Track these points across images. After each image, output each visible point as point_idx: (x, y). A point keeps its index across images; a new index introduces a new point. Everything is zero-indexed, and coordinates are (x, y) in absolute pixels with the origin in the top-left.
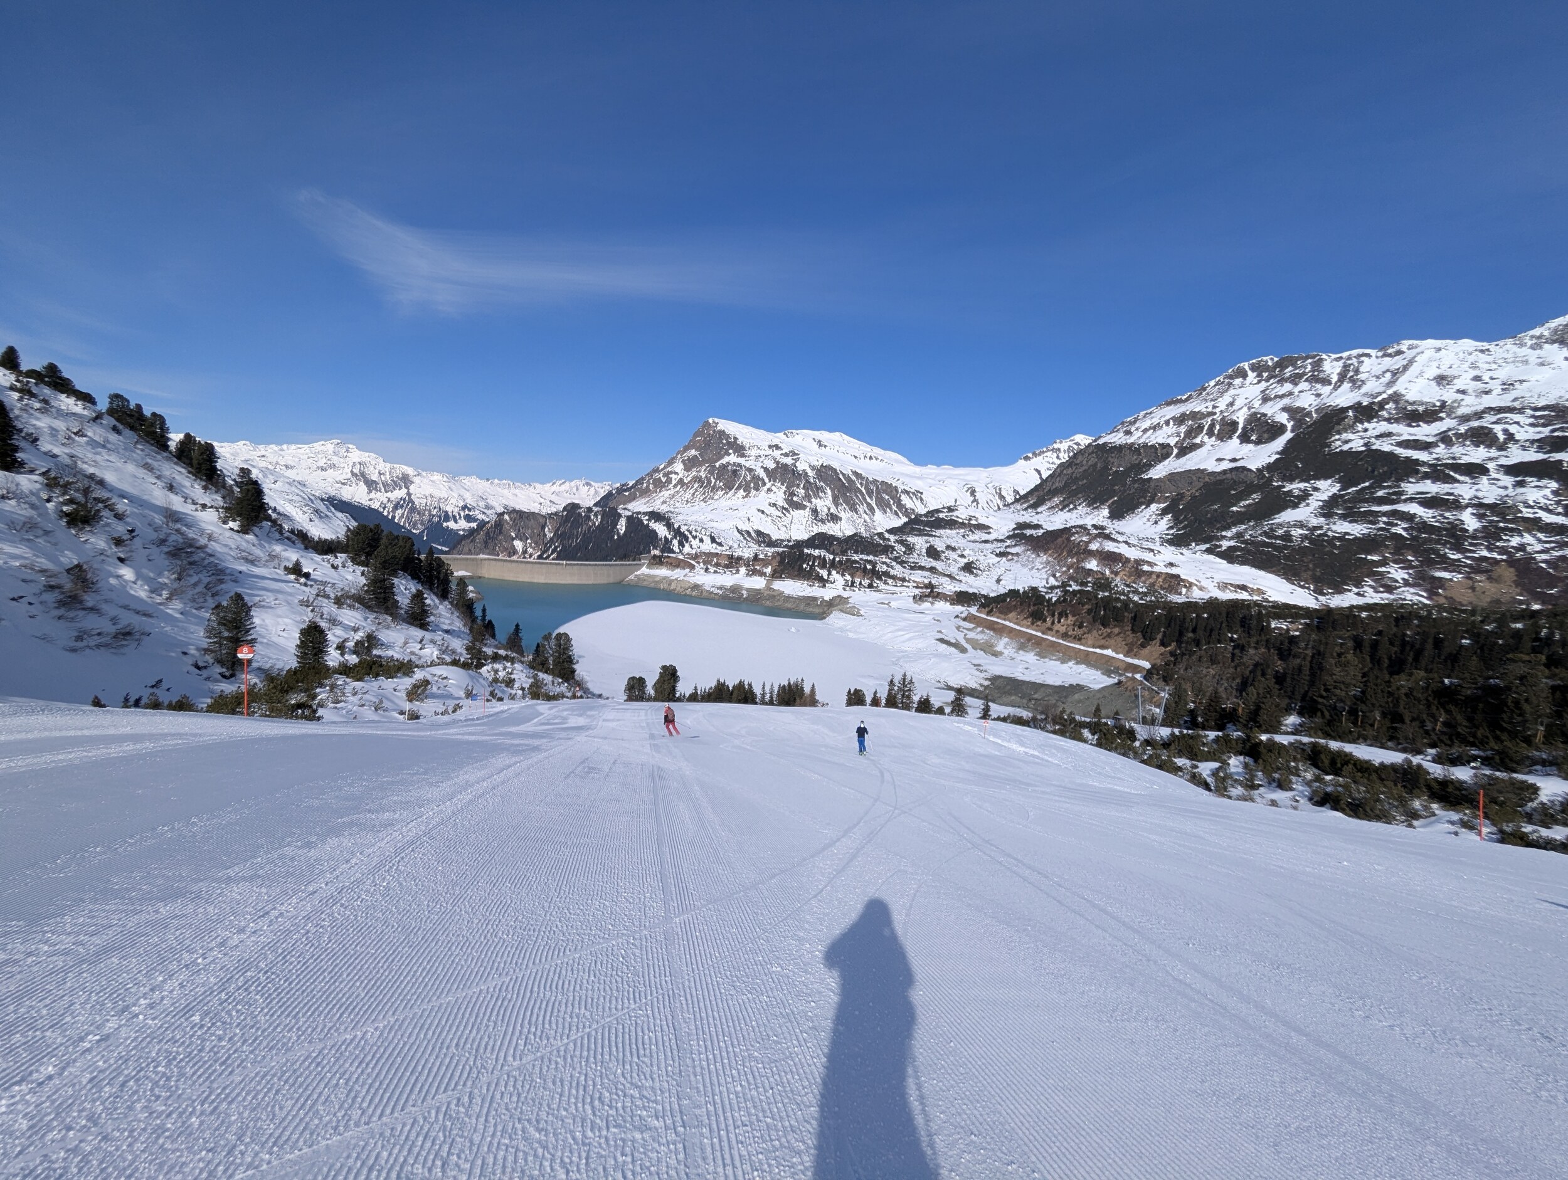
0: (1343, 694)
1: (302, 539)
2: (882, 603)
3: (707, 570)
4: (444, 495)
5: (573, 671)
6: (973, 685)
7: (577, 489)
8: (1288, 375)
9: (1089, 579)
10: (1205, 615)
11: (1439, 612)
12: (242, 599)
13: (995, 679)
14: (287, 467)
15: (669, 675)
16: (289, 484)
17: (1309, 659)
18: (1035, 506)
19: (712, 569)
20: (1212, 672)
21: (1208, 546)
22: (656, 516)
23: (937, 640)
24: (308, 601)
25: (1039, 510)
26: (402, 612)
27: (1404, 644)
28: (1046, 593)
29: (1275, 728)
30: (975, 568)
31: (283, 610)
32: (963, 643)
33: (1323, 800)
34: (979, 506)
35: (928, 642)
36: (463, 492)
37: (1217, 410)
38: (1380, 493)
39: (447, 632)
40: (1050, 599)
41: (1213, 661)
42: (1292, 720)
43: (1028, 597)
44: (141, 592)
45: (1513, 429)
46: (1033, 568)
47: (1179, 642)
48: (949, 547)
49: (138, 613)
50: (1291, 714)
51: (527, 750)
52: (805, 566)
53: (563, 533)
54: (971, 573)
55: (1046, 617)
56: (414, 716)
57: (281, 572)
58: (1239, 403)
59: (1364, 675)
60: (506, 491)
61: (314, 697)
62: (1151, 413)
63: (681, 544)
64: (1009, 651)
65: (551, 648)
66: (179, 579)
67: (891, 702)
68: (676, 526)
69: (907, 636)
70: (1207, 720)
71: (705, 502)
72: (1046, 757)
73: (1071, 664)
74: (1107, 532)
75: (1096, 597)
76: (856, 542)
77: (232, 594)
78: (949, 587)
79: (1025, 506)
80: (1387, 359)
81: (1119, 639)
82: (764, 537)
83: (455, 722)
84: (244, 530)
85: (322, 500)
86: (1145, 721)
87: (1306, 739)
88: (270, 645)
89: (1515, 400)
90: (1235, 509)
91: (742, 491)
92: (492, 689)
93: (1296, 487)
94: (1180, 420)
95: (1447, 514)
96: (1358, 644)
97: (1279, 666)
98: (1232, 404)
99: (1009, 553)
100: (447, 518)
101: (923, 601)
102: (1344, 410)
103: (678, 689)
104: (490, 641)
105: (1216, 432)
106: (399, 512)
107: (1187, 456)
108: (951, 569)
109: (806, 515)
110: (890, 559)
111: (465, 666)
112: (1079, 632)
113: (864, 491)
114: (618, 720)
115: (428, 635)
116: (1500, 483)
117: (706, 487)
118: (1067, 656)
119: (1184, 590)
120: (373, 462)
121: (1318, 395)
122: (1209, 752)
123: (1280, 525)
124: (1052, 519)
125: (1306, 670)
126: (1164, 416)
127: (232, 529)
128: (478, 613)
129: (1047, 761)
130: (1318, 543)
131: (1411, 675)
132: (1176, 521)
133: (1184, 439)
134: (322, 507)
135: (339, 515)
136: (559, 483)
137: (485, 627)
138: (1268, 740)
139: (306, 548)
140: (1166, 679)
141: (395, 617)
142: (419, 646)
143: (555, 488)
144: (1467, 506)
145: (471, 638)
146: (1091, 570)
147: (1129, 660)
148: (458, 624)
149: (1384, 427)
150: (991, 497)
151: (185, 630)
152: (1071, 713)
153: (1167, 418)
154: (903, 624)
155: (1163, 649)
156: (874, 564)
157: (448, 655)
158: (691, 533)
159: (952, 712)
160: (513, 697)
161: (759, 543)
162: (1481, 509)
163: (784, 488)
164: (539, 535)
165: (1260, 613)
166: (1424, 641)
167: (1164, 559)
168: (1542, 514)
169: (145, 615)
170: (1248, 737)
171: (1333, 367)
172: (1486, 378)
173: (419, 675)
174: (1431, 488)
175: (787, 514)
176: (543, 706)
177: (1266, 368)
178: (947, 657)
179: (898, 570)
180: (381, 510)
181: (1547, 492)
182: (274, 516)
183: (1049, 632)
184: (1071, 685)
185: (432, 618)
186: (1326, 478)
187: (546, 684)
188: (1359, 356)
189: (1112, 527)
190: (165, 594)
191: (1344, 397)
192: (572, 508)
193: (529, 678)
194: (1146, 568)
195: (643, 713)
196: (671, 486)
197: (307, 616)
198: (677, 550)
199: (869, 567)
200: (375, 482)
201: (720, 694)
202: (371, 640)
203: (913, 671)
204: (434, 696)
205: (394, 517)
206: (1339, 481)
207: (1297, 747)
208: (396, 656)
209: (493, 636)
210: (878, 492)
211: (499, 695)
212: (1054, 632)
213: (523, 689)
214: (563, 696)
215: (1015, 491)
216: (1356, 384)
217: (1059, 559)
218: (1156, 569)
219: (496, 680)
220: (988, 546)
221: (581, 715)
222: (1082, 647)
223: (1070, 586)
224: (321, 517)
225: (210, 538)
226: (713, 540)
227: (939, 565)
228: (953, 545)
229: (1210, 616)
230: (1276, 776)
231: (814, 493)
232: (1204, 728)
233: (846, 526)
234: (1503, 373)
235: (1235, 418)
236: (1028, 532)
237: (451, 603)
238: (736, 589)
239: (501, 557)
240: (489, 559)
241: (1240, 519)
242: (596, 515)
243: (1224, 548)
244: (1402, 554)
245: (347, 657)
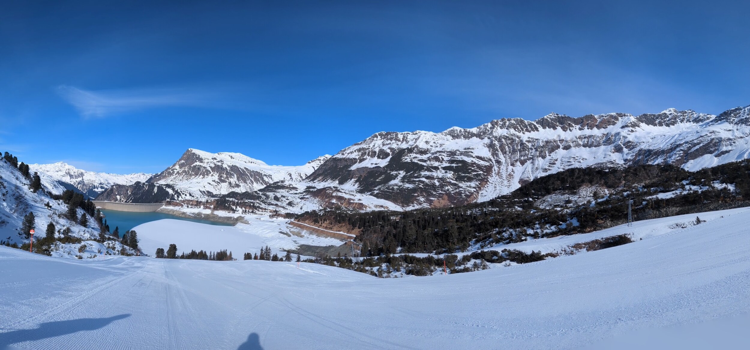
0: (412, 238)
1: (50, 195)
2: (258, 219)
3: (188, 207)
4: (94, 179)
5: (137, 245)
6: (294, 248)
7: (140, 176)
8: (389, 138)
9: (333, 206)
10: (371, 217)
11: (433, 210)
12: (32, 214)
13: (302, 246)
14: (47, 171)
15: (173, 248)
16: (48, 176)
17: (402, 228)
18: (313, 180)
19: (190, 206)
20: (375, 236)
21: (370, 193)
22: (168, 186)
23: (279, 232)
24: (50, 215)
25: (315, 181)
26: (79, 220)
27: (425, 220)
28: (319, 212)
29: (394, 253)
30: (293, 204)
31: (43, 218)
32: (289, 233)
33: (409, 272)
34: (293, 180)
35: (276, 233)
36: (100, 178)
37: (370, 148)
38: (416, 175)
39: (93, 228)
40: (320, 214)
41: (375, 232)
42: (399, 249)
43: (312, 214)
44: (8, 210)
45: (443, 157)
46: (313, 203)
47: (364, 227)
48: (283, 196)
49: (6, 216)
50: (398, 247)
51: (119, 275)
52: (226, 205)
53: (135, 193)
54: (291, 206)
55: (319, 221)
56: (81, 258)
57: (43, 205)
58: (376, 146)
59: (417, 231)
60: (115, 178)
61: (50, 247)
62: (350, 148)
63: (178, 197)
64: (306, 235)
65: (129, 236)
66: (17, 206)
67: (262, 258)
68: (176, 190)
69: (268, 231)
70: (374, 253)
71: (187, 180)
72: (321, 273)
73: (329, 238)
74: (338, 189)
75: (336, 213)
76: (246, 195)
77: (30, 212)
78: (283, 212)
79: (310, 180)
80: (414, 135)
81: (345, 227)
82: (210, 194)
83: (94, 261)
84: (34, 192)
85: (56, 182)
86: (355, 256)
87: (403, 254)
88: (39, 229)
89: (443, 149)
90: (377, 180)
91: (201, 176)
92: (107, 250)
93: (394, 173)
94: (359, 150)
95: (432, 181)
96: (414, 222)
97: (394, 231)
98: (374, 146)
99: (305, 198)
100: (95, 188)
101: (273, 217)
102: (405, 149)
103: (176, 253)
104: (107, 233)
105: (370, 155)
106: (79, 185)
107: (362, 163)
108: (283, 205)
109: (227, 185)
110: (260, 201)
111: (98, 241)
112: (331, 226)
113: (249, 175)
114: (153, 265)
115: (87, 229)
116: (442, 172)
117: (187, 174)
118: (327, 235)
119: (364, 208)
120: (72, 169)
121: (398, 145)
122: (376, 264)
123: (391, 185)
124: (319, 185)
125: (402, 231)
126: (354, 149)
127: (31, 191)
128: (104, 222)
129: (322, 275)
130: (401, 190)
131: (428, 230)
132: (360, 184)
133: (361, 157)
134: (56, 184)
135: (61, 186)
136: (133, 174)
137: (106, 227)
138: (393, 256)
139: (51, 198)
140: (361, 240)
141: (76, 222)
142: (83, 233)
143: (132, 176)
144: (436, 179)
145: (101, 231)
146: (333, 203)
147: (348, 235)
148: (96, 226)
149: (414, 155)
150: (297, 177)
151: (17, 222)
152: (330, 256)
153: (355, 149)
154: (266, 227)
155: (359, 230)
156: (254, 203)
157: (93, 237)
158: (182, 192)
159: (286, 260)
160: (115, 254)
161: (208, 196)
162: (440, 179)
163: (218, 174)
164: (126, 193)
165: (387, 214)
166: (430, 219)
167: (358, 198)
168: (451, 180)
169: (8, 217)
170: (387, 256)
171: (401, 136)
172: (436, 143)
173: (83, 243)
174: (428, 173)
175: (219, 185)
176: (125, 258)
177: (383, 135)
178: (283, 239)
179: (263, 206)
180: (74, 185)
181: (451, 174)
182: (43, 187)
183: (321, 227)
184: (329, 246)
185: (88, 223)
186: (402, 170)
187: (127, 250)
188: (407, 134)
189: (340, 187)
190: (13, 211)
191: (404, 146)
192: (138, 183)
193: (121, 247)
194: (352, 201)
195: (163, 263)
196: (174, 174)
197: (50, 220)
198: (177, 199)
199: (252, 204)
200: (72, 175)
201: (193, 256)
202: (68, 230)
203: (270, 245)
204: (87, 251)
205: (78, 187)
206: (405, 171)
207: (401, 257)
208: (76, 236)
209: (109, 231)
210: (255, 176)
211: (110, 253)
212: (322, 227)
213: (118, 251)
214: (133, 255)
215: (305, 174)
216: (407, 142)
217: (322, 199)
218: (355, 202)
219: (109, 247)
220: (297, 195)
221: (139, 262)
222: (332, 232)
223: (327, 209)
224: (56, 187)
225: (26, 194)
226: (190, 195)
227: (279, 203)
228: (284, 195)
229: (373, 217)
230: (396, 267)
231: (230, 176)
232: (374, 256)
233: (242, 189)
234: (440, 142)
235: (375, 150)
236: (311, 190)
237: (95, 218)
238: (199, 214)
239: (112, 202)
240: (108, 202)
241: (379, 183)
242: (146, 186)
243: (375, 193)
244: (422, 193)
245: (61, 235)
